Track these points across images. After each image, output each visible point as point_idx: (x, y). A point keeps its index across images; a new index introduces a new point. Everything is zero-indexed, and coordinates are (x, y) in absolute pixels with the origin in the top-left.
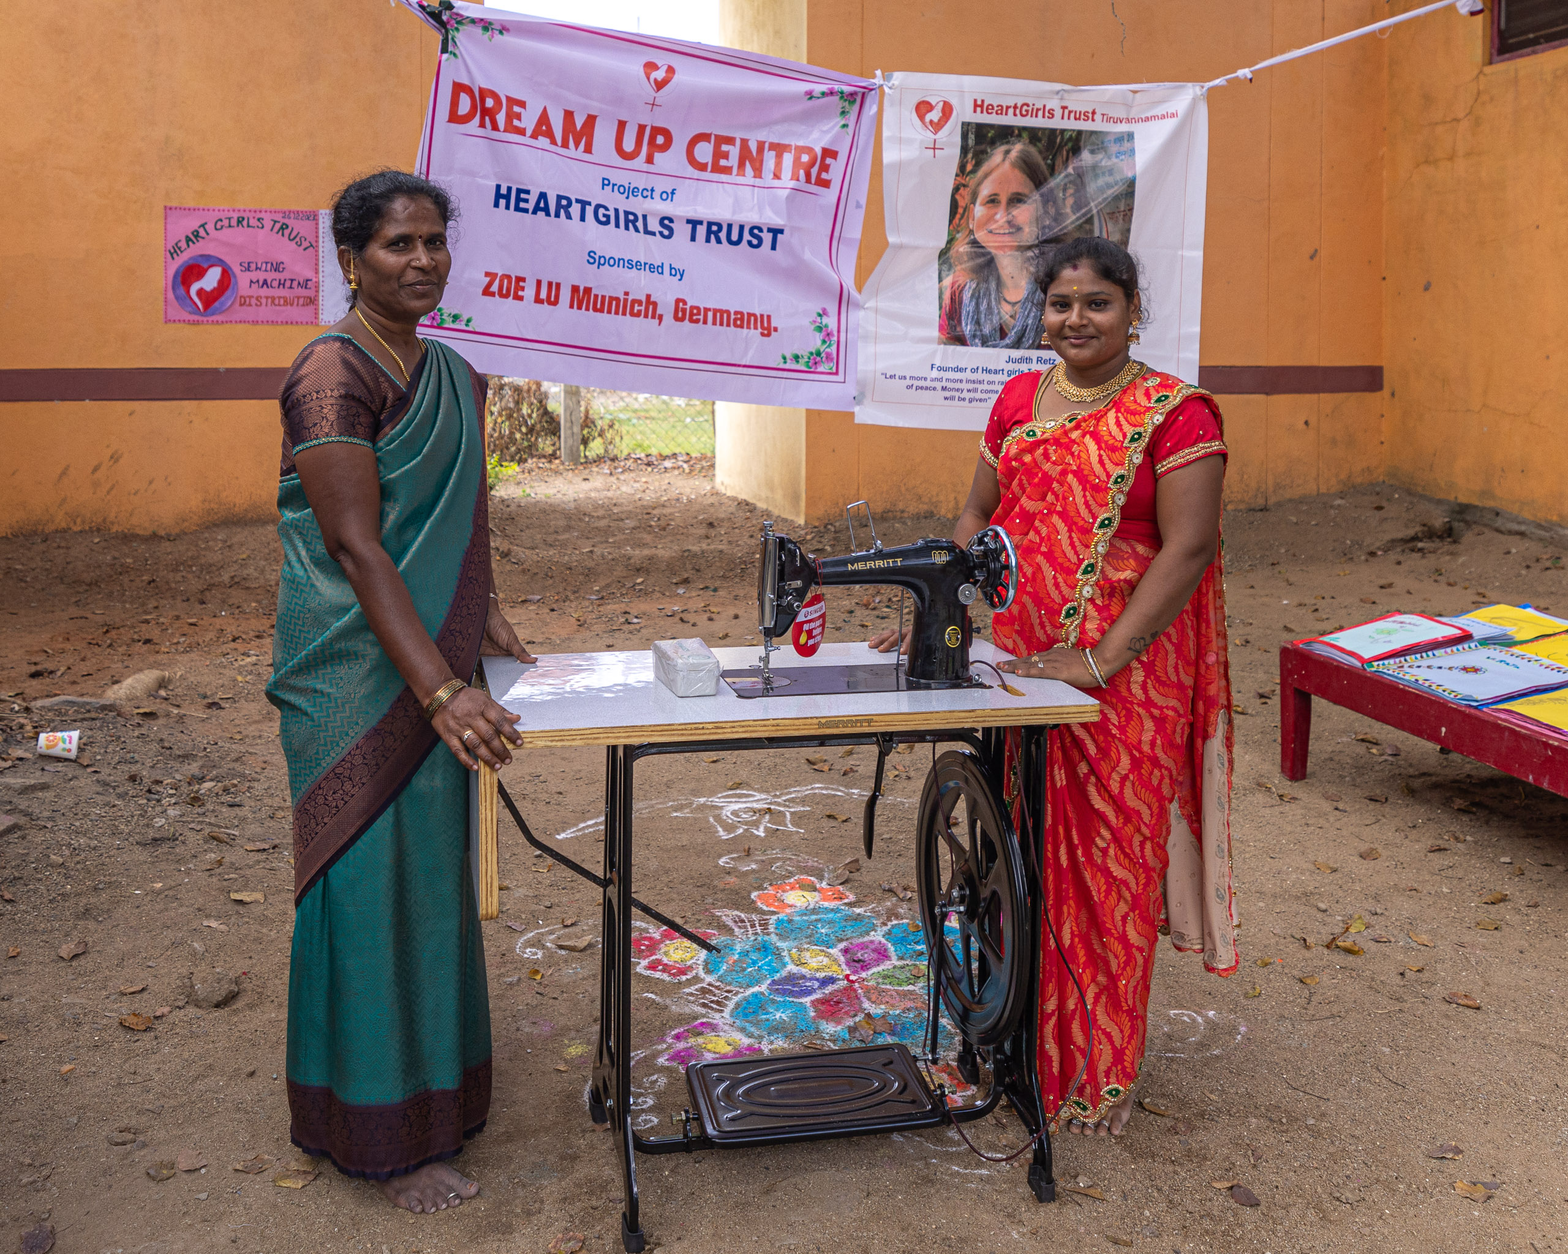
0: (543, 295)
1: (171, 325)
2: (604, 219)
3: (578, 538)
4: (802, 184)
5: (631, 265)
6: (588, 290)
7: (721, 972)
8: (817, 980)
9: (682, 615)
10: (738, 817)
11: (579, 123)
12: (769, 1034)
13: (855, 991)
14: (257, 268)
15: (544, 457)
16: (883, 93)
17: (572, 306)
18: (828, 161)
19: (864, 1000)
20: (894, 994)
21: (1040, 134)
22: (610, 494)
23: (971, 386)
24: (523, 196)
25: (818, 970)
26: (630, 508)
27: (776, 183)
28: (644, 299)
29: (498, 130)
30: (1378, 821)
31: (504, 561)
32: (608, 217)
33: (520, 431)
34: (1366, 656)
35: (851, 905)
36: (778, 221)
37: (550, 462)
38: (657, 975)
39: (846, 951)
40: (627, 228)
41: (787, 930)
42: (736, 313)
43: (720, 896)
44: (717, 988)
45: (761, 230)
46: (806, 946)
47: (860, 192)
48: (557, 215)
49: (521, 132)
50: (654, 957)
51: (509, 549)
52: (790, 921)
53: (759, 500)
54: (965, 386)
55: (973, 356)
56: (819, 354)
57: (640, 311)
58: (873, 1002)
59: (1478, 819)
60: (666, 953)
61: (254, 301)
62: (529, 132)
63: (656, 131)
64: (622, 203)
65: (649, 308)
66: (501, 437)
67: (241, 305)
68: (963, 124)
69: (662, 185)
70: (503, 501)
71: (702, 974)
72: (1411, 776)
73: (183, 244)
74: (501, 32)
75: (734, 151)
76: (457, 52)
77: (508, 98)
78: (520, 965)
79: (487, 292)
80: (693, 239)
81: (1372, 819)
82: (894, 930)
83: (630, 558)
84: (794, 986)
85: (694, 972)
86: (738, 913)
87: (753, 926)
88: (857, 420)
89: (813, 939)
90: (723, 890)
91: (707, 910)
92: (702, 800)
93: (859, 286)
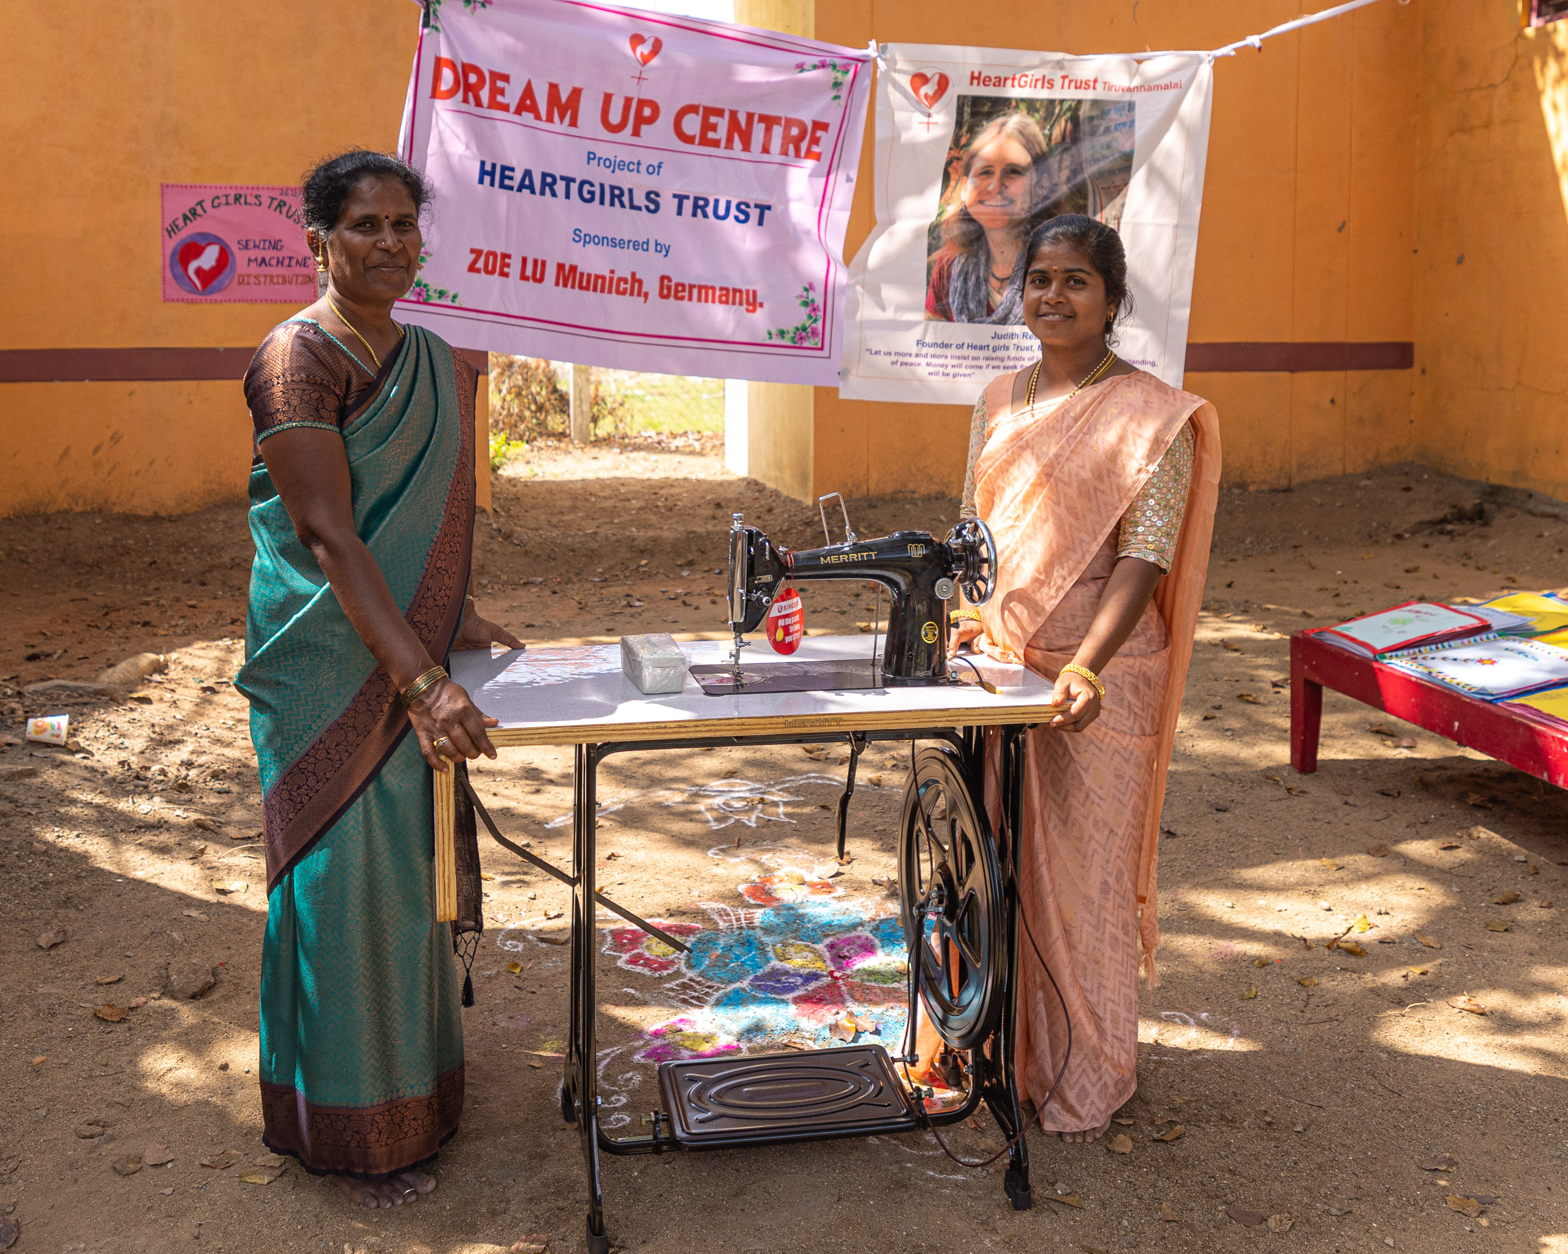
0: (529, 272)
1: (170, 305)
3: (583, 519)
4: (791, 158)
5: (614, 243)
6: (573, 269)
7: (704, 967)
8: (801, 976)
9: (686, 599)
10: (730, 806)
11: (564, 98)
12: (748, 1031)
13: (839, 987)
14: (255, 246)
15: (554, 435)
16: (876, 67)
17: (557, 284)
18: (819, 133)
19: (847, 997)
20: (879, 991)
21: (1038, 105)
22: (618, 473)
23: (955, 362)
24: (507, 173)
25: (802, 966)
26: (638, 488)
27: (766, 157)
28: (629, 277)
29: (482, 106)
30: (1389, 816)
31: (506, 543)
32: (592, 193)
33: (529, 408)
34: (1379, 646)
35: (840, 897)
36: (764, 198)
37: (560, 441)
38: (639, 969)
39: (831, 947)
40: (612, 204)
41: (772, 924)
42: (721, 289)
43: (706, 888)
44: (699, 983)
45: (748, 205)
46: (791, 941)
47: (851, 165)
48: (542, 193)
49: (505, 108)
50: (636, 951)
51: (512, 531)
52: (777, 915)
53: (769, 480)
54: (949, 362)
55: (959, 331)
56: (804, 329)
57: (625, 290)
58: (856, 1000)
59: (1493, 816)
60: (648, 947)
61: (251, 280)
62: (512, 108)
63: (642, 103)
64: (609, 178)
65: (635, 285)
66: (510, 415)
67: (239, 283)
68: (959, 97)
69: (653, 158)
70: (510, 480)
71: (684, 969)
72: (1425, 770)
73: (180, 222)
74: (483, 5)
75: (723, 124)
76: (439, 26)
77: (492, 73)
78: (499, 958)
79: (472, 268)
80: (679, 213)
81: (1384, 814)
82: (882, 926)
83: (633, 540)
84: (777, 982)
85: (675, 968)
86: (724, 906)
87: (738, 920)
88: (841, 397)
89: (798, 935)
90: (710, 883)
91: (693, 902)
92: (695, 789)
93: (847, 260)
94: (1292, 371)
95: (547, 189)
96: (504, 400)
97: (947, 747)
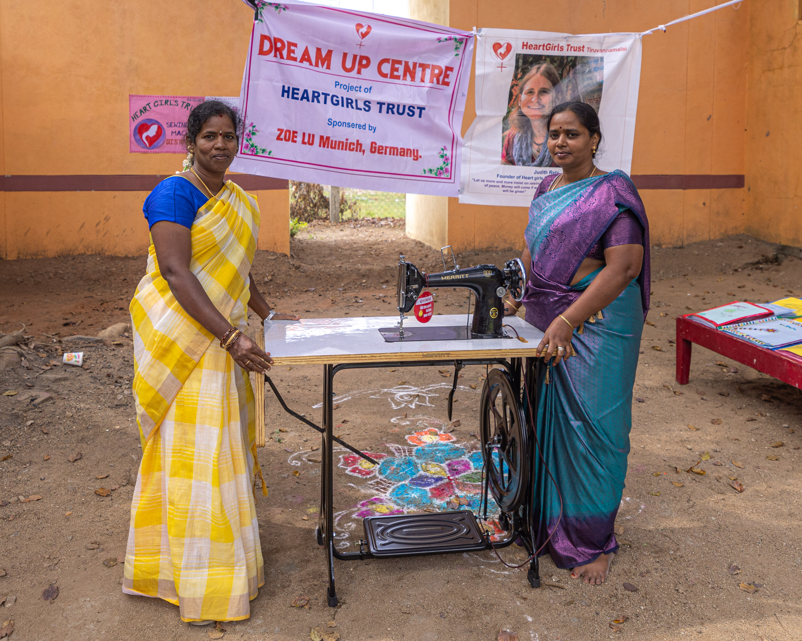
0: (306, 140)
1: (133, 154)
2: (336, 103)
3: (335, 259)
4: (435, 84)
5: (349, 125)
6: (328, 138)
7: (387, 474)
8: (434, 478)
9: (384, 299)
10: (403, 398)
11: (324, 54)
12: (408, 504)
13: (452, 484)
14: (175, 126)
15: (321, 219)
16: (476, 39)
17: (320, 146)
18: (449, 72)
19: (456, 489)
20: (471, 486)
21: (556, 59)
22: (353, 238)
23: (516, 185)
24: (296, 91)
25: (434, 474)
26: (362, 245)
27: (423, 84)
28: (355, 142)
29: (283, 59)
30: (722, 405)
31: (297, 271)
32: (338, 101)
33: (309, 206)
34: (719, 323)
35: (454, 442)
36: (422, 104)
37: (324, 221)
38: (356, 475)
39: (449, 465)
40: (347, 107)
41: (422, 454)
42: (401, 149)
43: (390, 437)
44: (385, 481)
45: (414, 108)
46: (430, 462)
47: (464, 88)
48: (313, 101)
49: (295, 59)
50: (355, 466)
51: (300, 265)
52: (423, 450)
53: (426, 241)
54: (513, 185)
55: (518, 170)
56: (442, 169)
57: (353, 148)
58: (460, 490)
59: (773, 405)
60: (361, 464)
61: (173, 142)
62: (299, 60)
63: (362, 58)
64: (346, 94)
65: (358, 147)
66: (300, 208)
67: (167, 144)
68: (517, 54)
69: (367, 85)
70: (299, 241)
71: (377, 475)
72: (742, 383)
73: (139, 114)
74: (284, 9)
75: (401, 68)
76: (262, 19)
77: (288, 42)
78: (289, 469)
79: (279, 138)
80: (380, 112)
81: (720, 404)
83: (359, 270)
84: (422, 481)
85: (374, 474)
86: (398, 445)
87: (405, 452)
88: (460, 202)
89: (433, 459)
90: (392, 434)
91: (383, 444)
92: (386, 390)
93: (463, 135)
94: (684, 189)
95: (315, 99)
96: (297, 201)
97: (503, 368)
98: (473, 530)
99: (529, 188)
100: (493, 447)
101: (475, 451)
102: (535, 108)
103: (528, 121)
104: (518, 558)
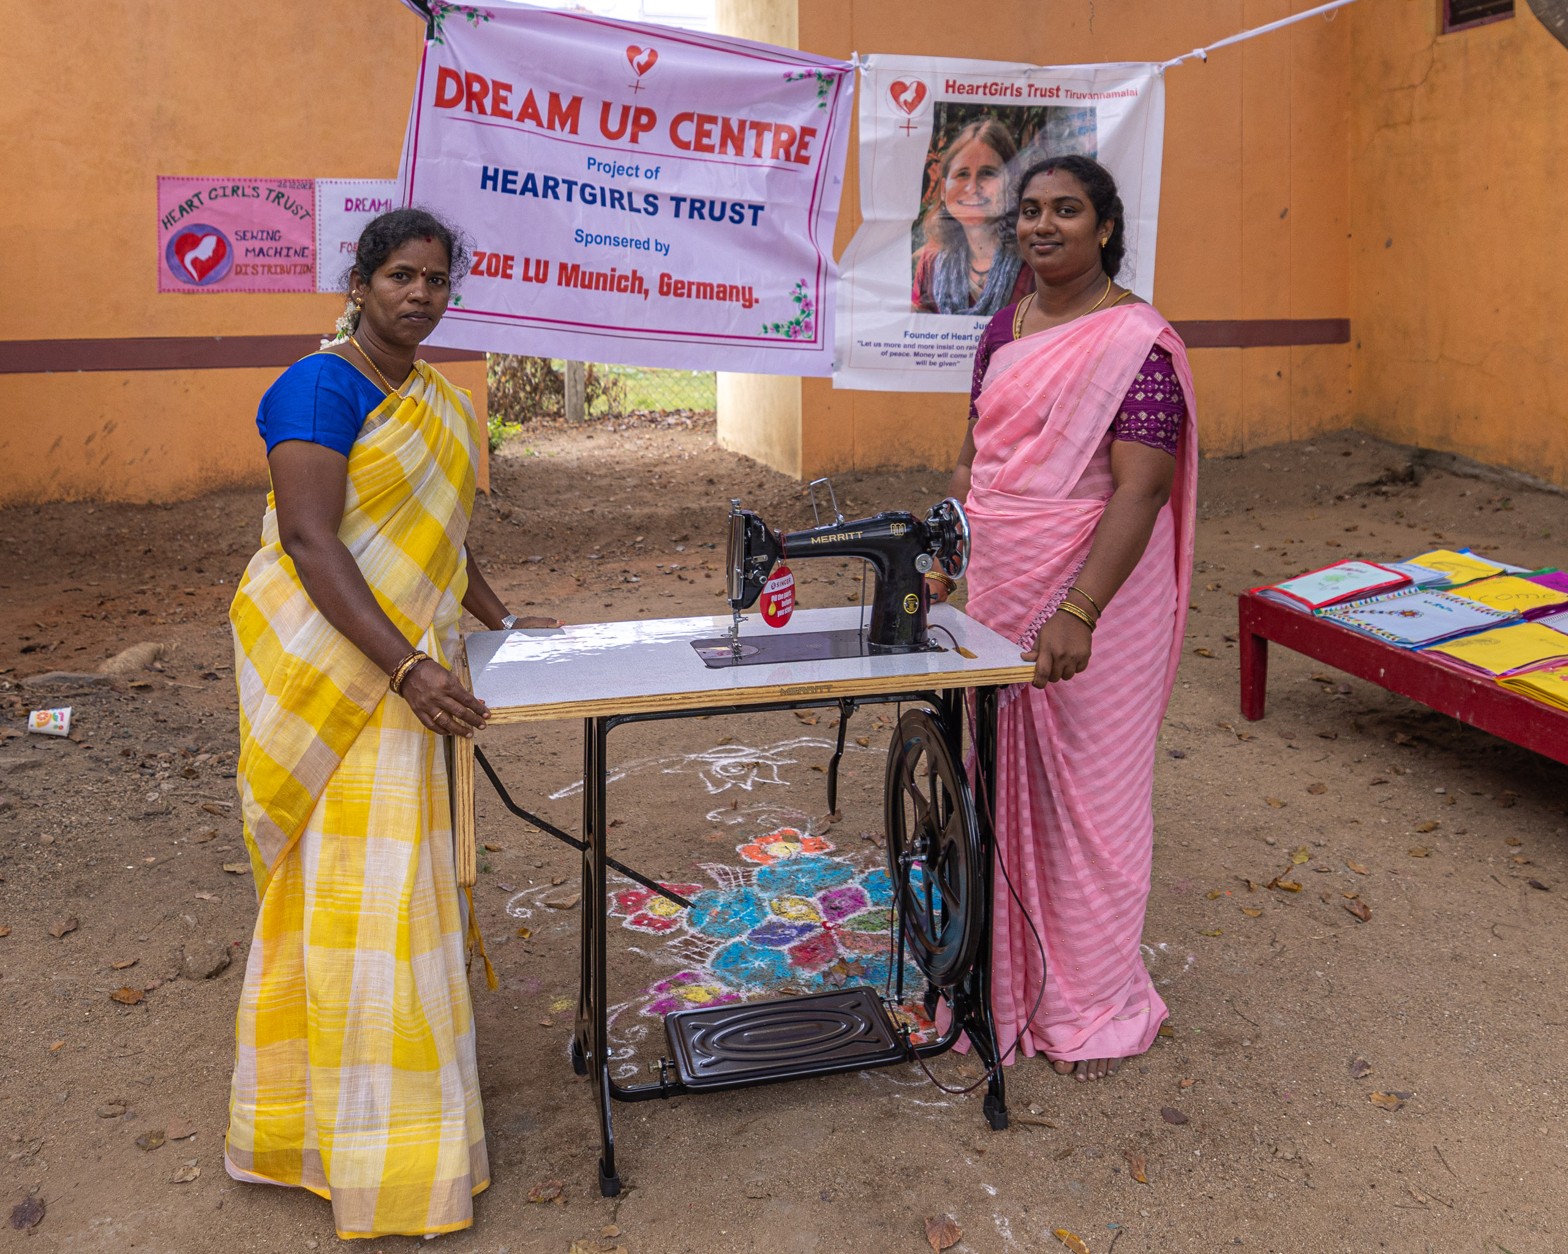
0: (532, 273)
1: (166, 295)
2: (590, 198)
3: (579, 497)
4: (781, 161)
5: (616, 242)
6: (575, 268)
7: (704, 924)
8: (796, 928)
9: (680, 573)
10: (727, 771)
11: (564, 106)
12: (748, 982)
13: (831, 937)
14: (253, 237)
15: (549, 415)
16: (859, 75)
17: (560, 284)
18: (807, 139)
19: (839, 945)
20: (868, 938)
21: (1008, 111)
22: (613, 452)
23: (941, 351)
24: (510, 177)
25: (797, 918)
26: (632, 466)
27: (758, 161)
28: (630, 275)
29: (485, 113)
30: (1327, 757)
31: (505, 523)
32: (594, 195)
33: (524, 389)
34: (1315, 602)
35: (831, 854)
36: (757, 199)
37: (554, 420)
38: (643, 929)
39: (824, 899)
40: (613, 206)
41: (769, 881)
42: (718, 286)
43: (706, 850)
44: (700, 939)
45: (742, 207)
46: (786, 896)
47: (838, 169)
48: (545, 196)
49: (508, 115)
50: (640, 912)
51: (510, 512)
52: (772, 872)
53: (760, 456)
55: (943, 323)
56: (798, 323)
57: (626, 287)
58: (848, 947)
59: (1418, 753)
60: (651, 908)
61: (250, 270)
62: (515, 116)
63: (640, 112)
64: (608, 182)
65: (635, 283)
66: (505, 395)
67: (237, 273)
68: (936, 103)
70: (506, 460)
71: (685, 926)
72: (1360, 713)
73: (177, 214)
74: (486, 19)
75: (716, 130)
76: (442, 38)
77: (494, 83)
78: (508, 925)
79: (475, 271)
80: (677, 215)
81: (1322, 756)
82: (871, 878)
83: (629, 517)
84: (773, 934)
85: (678, 925)
86: (722, 866)
87: (736, 878)
88: (835, 386)
89: (793, 889)
90: (709, 844)
91: (693, 864)
92: (693, 756)
93: (837, 258)
94: (1242, 346)
95: (550, 192)
96: (500, 381)
97: (928, 707)
98: (879, 1025)
99: (965, 356)
100: (913, 862)
101: (872, 869)
102: (971, 203)
103: (960, 228)
104: (965, 1074)
